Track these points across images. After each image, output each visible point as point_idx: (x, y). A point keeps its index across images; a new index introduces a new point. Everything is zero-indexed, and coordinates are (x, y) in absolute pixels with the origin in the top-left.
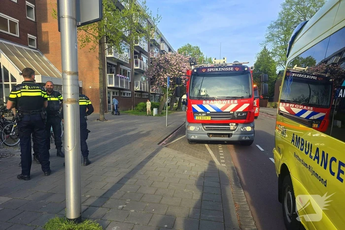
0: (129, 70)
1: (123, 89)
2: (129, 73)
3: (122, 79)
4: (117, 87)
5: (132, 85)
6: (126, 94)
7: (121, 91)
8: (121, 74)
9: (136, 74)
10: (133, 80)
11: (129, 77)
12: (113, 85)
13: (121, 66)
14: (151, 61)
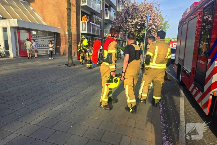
0: (100, 20)
1: (95, 36)
2: (100, 22)
3: (94, 27)
4: (89, 33)
5: (102, 32)
6: (97, 40)
7: (93, 37)
8: (93, 22)
9: (106, 24)
10: (103, 29)
11: (100, 25)
12: (86, 32)
13: (94, 16)
14: (118, 14)
